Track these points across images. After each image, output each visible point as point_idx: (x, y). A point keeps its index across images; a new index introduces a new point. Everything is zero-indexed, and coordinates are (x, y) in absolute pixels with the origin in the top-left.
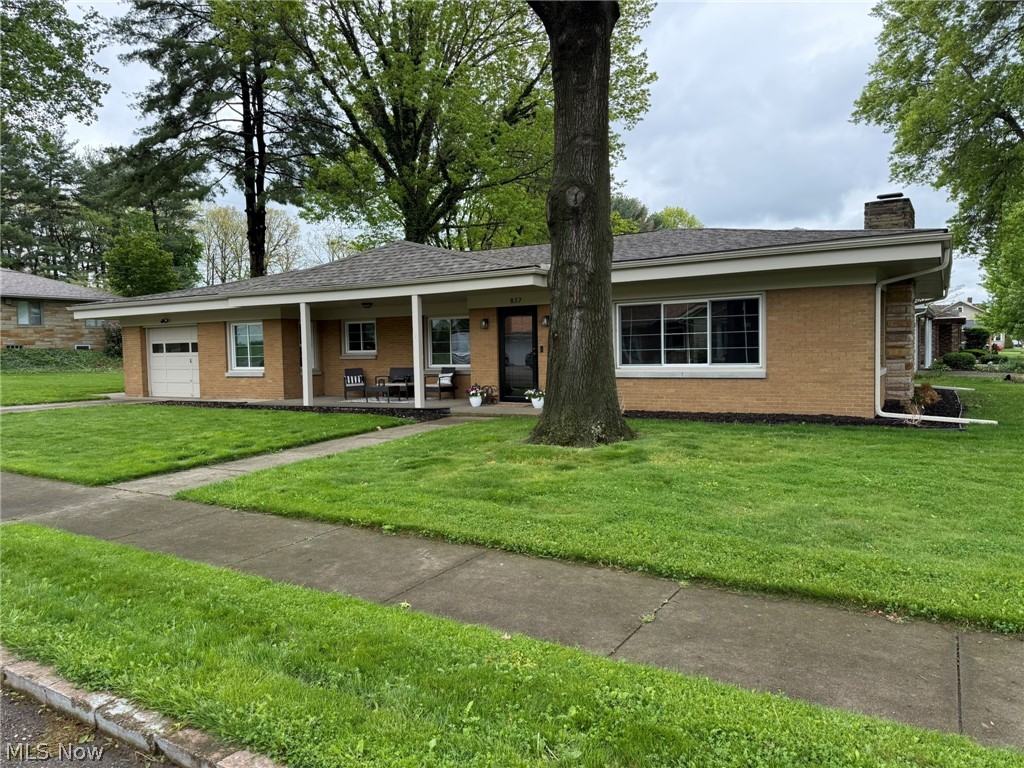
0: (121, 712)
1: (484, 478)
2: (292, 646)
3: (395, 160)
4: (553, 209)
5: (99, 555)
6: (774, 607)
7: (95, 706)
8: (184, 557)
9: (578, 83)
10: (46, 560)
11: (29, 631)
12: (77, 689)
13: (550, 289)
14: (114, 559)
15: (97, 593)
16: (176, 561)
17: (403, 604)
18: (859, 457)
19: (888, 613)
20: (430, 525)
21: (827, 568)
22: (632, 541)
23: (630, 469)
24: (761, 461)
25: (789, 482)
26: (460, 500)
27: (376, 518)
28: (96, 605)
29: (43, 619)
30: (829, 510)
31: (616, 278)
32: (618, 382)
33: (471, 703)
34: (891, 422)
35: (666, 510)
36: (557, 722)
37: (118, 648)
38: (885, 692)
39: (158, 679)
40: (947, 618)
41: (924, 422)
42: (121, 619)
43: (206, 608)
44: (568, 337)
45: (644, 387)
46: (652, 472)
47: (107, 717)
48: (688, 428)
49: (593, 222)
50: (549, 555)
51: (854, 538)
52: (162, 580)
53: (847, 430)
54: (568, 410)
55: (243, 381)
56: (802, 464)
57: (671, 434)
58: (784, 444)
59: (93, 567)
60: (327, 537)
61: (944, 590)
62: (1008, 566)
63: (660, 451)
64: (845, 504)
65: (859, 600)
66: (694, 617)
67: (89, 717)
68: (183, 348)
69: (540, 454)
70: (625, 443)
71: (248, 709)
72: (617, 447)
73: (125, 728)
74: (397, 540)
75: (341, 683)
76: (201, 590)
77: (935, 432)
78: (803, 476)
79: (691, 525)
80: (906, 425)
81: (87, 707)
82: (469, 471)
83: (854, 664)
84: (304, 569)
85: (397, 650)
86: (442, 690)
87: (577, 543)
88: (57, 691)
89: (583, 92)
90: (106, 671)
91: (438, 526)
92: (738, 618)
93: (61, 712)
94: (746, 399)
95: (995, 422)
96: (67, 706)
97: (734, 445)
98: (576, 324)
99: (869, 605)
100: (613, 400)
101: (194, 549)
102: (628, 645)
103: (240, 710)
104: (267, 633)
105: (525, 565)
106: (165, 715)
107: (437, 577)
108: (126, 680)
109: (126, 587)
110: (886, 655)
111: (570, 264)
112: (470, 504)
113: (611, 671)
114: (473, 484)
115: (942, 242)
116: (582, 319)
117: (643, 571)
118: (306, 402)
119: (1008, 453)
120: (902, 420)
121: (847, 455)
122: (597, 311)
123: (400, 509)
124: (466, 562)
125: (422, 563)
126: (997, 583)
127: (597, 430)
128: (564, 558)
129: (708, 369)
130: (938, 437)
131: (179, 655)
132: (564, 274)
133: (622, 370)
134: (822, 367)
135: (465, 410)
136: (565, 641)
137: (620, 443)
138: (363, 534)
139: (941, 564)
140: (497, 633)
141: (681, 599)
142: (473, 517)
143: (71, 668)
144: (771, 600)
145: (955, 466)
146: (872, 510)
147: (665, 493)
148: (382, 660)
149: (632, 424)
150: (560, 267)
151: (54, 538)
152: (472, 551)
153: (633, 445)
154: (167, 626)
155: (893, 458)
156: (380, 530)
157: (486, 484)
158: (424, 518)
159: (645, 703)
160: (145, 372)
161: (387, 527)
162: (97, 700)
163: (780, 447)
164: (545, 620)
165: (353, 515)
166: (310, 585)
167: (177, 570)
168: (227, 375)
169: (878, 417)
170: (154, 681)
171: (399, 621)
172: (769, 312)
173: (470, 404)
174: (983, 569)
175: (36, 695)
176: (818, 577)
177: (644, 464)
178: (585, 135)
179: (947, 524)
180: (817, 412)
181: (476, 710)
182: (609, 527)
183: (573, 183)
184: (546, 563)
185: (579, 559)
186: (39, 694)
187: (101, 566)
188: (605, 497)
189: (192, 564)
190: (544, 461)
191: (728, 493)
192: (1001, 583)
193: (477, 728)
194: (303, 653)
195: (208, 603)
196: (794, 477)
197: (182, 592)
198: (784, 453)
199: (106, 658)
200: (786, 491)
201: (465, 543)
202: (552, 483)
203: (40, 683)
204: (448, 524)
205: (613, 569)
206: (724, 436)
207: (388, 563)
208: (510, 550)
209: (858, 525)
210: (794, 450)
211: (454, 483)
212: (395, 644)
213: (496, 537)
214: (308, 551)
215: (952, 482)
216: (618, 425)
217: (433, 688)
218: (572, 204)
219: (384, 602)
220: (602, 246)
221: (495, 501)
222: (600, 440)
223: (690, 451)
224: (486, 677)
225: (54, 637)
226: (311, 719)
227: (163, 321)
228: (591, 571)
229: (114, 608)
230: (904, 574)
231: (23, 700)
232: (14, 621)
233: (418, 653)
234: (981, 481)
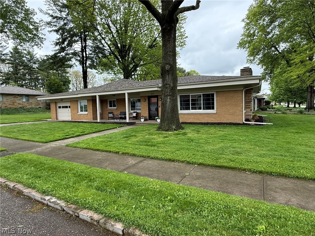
0: (54, 201)
1: (145, 140)
2: (97, 183)
3: (121, 58)
4: (162, 70)
5: (46, 161)
6: (218, 171)
7: (47, 199)
8: (69, 161)
9: (168, 38)
10: (32, 162)
11: (29, 181)
12: (42, 195)
13: (162, 91)
14: (50, 162)
15: (46, 171)
16: (67, 162)
17: (125, 172)
18: (239, 133)
19: (246, 171)
20: (132, 152)
21: (232, 161)
22: (183, 155)
23: (183, 137)
24: (215, 134)
25: (222, 140)
26: (139, 146)
27: (118, 150)
28: (46, 174)
29: (32, 178)
30: (232, 146)
31: (179, 88)
32: (179, 115)
33: (143, 196)
34: (246, 124)
35: (192, 147)
36: (165, 200)
37: (52, 184)
38: (245, 191)
39: (63, 192)
40: (261, 172)
41: (255, 124)
42: (53, 177)
43: (75, 174)
44: (166, 103)
45: (186, 116)
46: (188, 138)
47: (50, 202)
48: (197, 126)
49: (172, 73)
50: (162, 159)
51: (238, 153)
52: (63, 167)
53: (236, 126)
54: (167, 122)
55: (82, 115)
56: (225, 135)
57: (193, 128)
58: (221, 130)
59: (45, 164)
60: (105, 155)
61: (260, 165)
62: (275, 159)
63: (190, 132)
64: (235, 145)
65: (239, 168)
66: (199, 174)
67: (46, 202)
68: (66, 107)
69: (160, 134)
70: (181, 130)
71: (87, 199)
72: (179, 132)
73: (55, 205)
74: (123, 156)
75: (110, 192)
76: (73, 170)
77: (258, 126)
78: (225, 138)
79: (198, 151)
80: (251, 125)
81: (45, 200)
82: (141, 138)
83: (238, 184)
84: (99, 163)
85: (124, 184)
86: (136, 193)
87: (169, 156)
88: (37, 196)
89: (170, 41)
90: (50, 190)
91: (134, 152)
92: (210, 174)
93: (38, 201)
94: (211, 119)
95: (272, 124)
96: (40, 200)
97: (208, 131)
98: (168, 100)
99: (242, 170)
100: (178, 120)
101: (71, 159)
102: (182, 181)
103: (85, 199)
104: (91, 180)
105: (156, 162)
106: (65, 201)
107: (134, 165)
108: (55, 193)
109: (54, 169)
110: (246, 182)
111: (167, 84)
112: (142, 147)
113: (178, 187)
114: (142, 142)
115: (259, 79)
116: (170, 98)
117: (186, 163)
118: (98, 121)
119: (275, 131)
120: (250, 123)
121: (236, 133)
122: (174, 97)
123: (124, 148)
124: (141, 161)
125: (130, 162)
126: (273, 163)
127: (174, 127)
128: (166, 160)
129: (202, 111)
130: (258, 128)
131: (68, 186)
132: (165, 87)
133: (180, 112)
134: (230, 110)
135: (140, 122)
136: (166, 180)
137: (180, 131)
138: (114, 155)
139: (259, 159)
140: (149, 179)
141: (196, 169)
142: (143, 150)
143: (40, 190)
144: (218, 169)
145: (262, 135)
146: (242, 146)
147: (192, 143)
148: (120, 186)
149: (183, 126)
150: (164, 85)
151: (35, 157)
152: (143, 159)
153: (183, 131)
154: (64, 178)
155: (247, 133)
156: (119, 154)
157: (146, 142)
158: (130, 151)
159: (187, 195)
160: (56, 113)
161: (120, 153)
162: (47, 198)
163: (220, 131)
164: (161, 175)
165: (112, 150)
166: (101, 168)
167: (67, 164)
168: (78, 114)
169: (244, 123)
170: (62, 193)
171: (124, 176)
172: (217, 97)
173: (141, 121)
174: (269, 160)
175: (31, 197)
176: (229, 163)
177: (186, 136)
178: (170, 52)
179: (260, 149)
180: (229, 122)
181: (145, 198)
182: (178, 152)
183: (167, 64)
184: (162, 161)
185: (170, 160)
186: (32, 197)
187: (47, 164)
188: (176, 144)
189: (71, 163)
190: (161, 135)
191: (207, 143)
192: (274, 164)
193: (145, 202)
194: (100, 185)
195: (75, 173)
196: (223, 138)
197: (68, 170)
198: (221, 132)
199: (49, 187)
200: (221, 142)
201: (141, 157)
202: (163, 141)
203: (32, 194)
204: (136, 152)
205: (179, 162)
206: (206, 128)
207: (121, 162)
208: (152, 158)
209: (239, 150)
210: (223, 131)
211: (137, 141)
212: (123, 182)
213: (149, 155)
214: (100, 159)
215: (262, 139)
216: (180, 126)
217: (134, 193)
218: (167, 69)
219: (120, 172)
220: (175, 80)
221: (148, 146)
222: (175, 130)
223: (198, 132)
224: (147, 190)
225: (35, 182)
226: (103, 201)
227: (61, 100)
228: (173, 163)
229: (51, 174)
230: (250, 162)
231: (28, 198)
232: (25, 178)
233: (130, 184)
234: (269, 138)
